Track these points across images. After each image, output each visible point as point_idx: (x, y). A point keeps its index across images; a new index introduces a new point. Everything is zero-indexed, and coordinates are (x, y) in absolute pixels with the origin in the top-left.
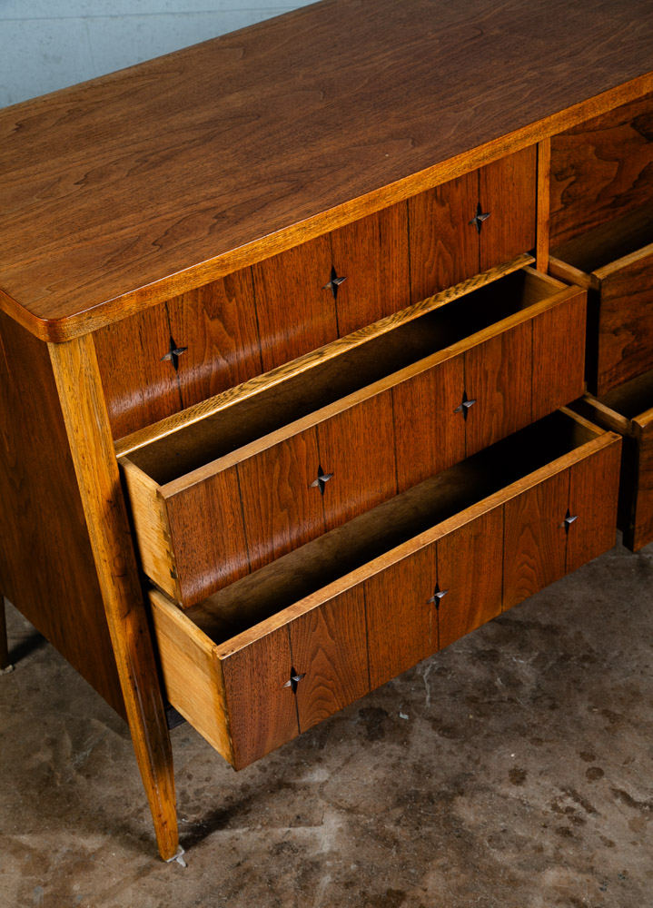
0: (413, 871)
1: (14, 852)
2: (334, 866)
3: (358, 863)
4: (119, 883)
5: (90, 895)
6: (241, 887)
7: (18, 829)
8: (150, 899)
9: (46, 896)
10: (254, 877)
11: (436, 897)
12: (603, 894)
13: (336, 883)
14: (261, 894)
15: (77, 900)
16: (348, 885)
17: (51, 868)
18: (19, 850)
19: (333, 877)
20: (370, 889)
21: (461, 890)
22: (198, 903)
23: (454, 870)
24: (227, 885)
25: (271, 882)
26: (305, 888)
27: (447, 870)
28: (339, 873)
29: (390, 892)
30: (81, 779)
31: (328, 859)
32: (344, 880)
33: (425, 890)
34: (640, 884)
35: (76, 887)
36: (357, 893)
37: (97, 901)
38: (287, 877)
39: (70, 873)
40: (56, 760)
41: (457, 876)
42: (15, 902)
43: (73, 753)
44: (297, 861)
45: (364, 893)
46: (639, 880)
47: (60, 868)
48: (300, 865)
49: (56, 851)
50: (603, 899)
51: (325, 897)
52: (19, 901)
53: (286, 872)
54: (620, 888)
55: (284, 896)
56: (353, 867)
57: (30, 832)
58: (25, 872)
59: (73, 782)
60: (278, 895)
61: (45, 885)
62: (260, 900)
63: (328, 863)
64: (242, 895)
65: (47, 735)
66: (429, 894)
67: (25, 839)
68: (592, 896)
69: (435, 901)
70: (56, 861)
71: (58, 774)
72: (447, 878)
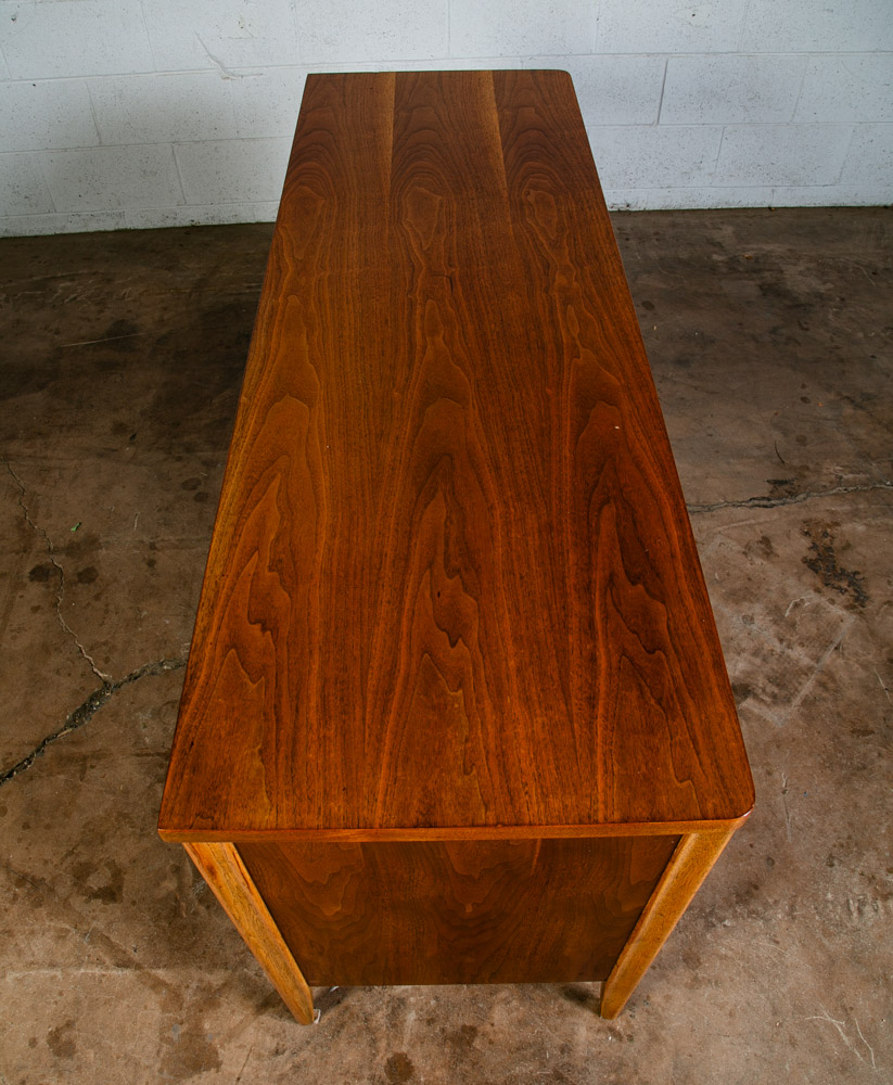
0: (481, 1005)
1: (153, 987)
2: (417, 1003)
3: (436, 998)
4: (241, 1022)
5: (219, 1034)
6: (342, 1026)
7: (155, 963)
8: (268, 1039)
9: (183, 1034)
10: (352, 1014)
11: (502, 1032)
12: (633, 1022)
13: (419, 1020)
14: (359, 1033)
15: (208, 1040)
16: (430, 1022)
17: (185, 1005)
18: (157, 985)
19: (417, 1013)
20: (448, 1026)
21: (522, 1023)
22: (308, 1043)
23: (515, 1003)
24: (330, 1024)
25: (366, 1020)
26: (394, 1026)
27: (509, 1003)
28: (422, 1010)
29: (464, 1028)
30: (202, 909)
31: (412, 995)
32: (426, 1017)
33: (493, 1025)
34: (660, 1009)
35: (207, 1026)
36: (437, 1030)
37: (226, 1040)
38: (379, 1015)
39: (201, 1011)
40: (180, 888)
41: (517, 1009)
42: (158, 1040)
43: (194, 881)
44: (387, 998)
45: (443, 1030)
46: (659, 1005)
47: (193, 1005)
48: (389, 1002)
49: (188, 987)
50: (632, 1027)
51: (412, 1034)
52: (161, 1040)
53: (378, 1009)
54: (645, 1014)
55: (379, 1035)
56: (433, 1002)
57: (165, 966)
58: (164, 1009)
59: (196, 913)
60: (374, 1033)
61: (182, 1023)
62: (359, 1039)
63: (412, 999)
64: (344, 1033)
65: (171, 862)
66: (496, 1028)
67: (161, 973)
68: (624, 1024)
69: (501, 1036)
70: (189, 997)
71: (183, 904)
72: (509, 1012)
